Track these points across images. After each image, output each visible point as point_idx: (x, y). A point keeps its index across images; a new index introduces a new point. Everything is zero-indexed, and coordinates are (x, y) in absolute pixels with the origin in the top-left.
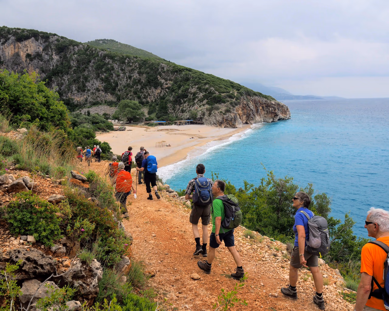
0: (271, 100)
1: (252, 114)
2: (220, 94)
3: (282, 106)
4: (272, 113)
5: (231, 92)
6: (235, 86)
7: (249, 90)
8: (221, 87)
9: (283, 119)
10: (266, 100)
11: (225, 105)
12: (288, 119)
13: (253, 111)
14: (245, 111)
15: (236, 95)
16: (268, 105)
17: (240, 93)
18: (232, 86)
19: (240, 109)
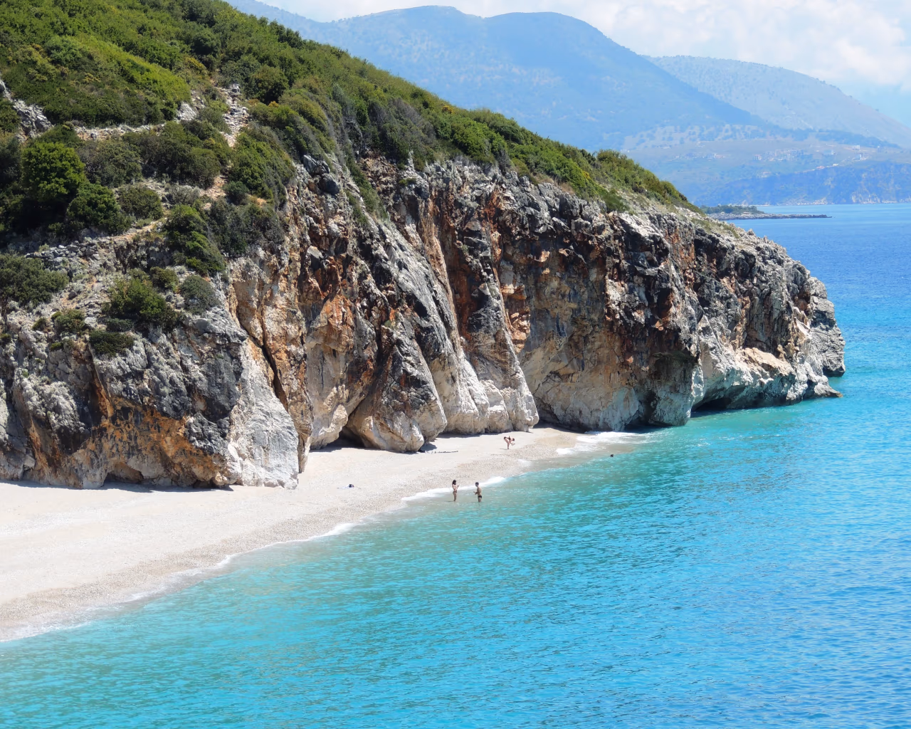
0: (625, 195)
1: (411, 346)
2: (67, 136)
3: (746, 267)
4: (628, 335)
5: (188, 113)
6: (233, 45)
7: (377, 95)
8: (81, 63)
9: (759, 398)
10: (569, 193)
11: (120, 252)
12: (809, 395)
13: (421, 311)
14: (335, 311)
15: (231, 141)
16: (585, 248)
17: (280, 124)
18: (200, 49)
19: (285, 294)
